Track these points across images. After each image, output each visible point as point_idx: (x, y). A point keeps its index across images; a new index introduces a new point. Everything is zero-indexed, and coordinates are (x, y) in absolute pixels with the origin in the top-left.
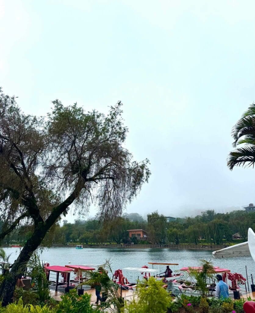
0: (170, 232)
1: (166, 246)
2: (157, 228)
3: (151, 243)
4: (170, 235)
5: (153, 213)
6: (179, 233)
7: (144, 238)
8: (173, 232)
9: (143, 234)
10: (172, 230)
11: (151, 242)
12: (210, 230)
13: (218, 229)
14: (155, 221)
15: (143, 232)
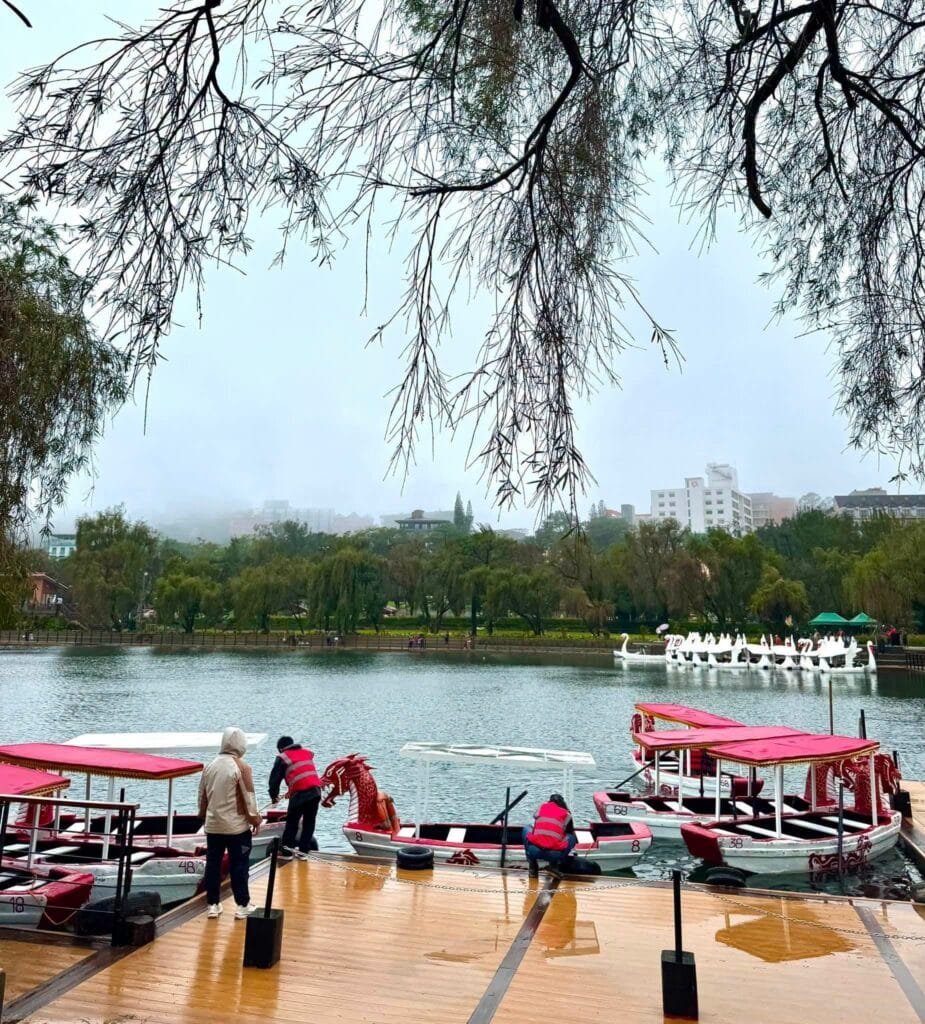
0: (169, 588)
1: (140, 640)
2: (116, 573)
3: (76, 627)
4: (169, 599)
5: (104, 514)
6: (208, 591)
7: (49, 608)
8: (182, 588)
9: (44, 592)
10: (178, 580)
11: (76, 622)
12: (327, 584)
13: (354, 581)
14: (107, 545)
15: (46, 582)
